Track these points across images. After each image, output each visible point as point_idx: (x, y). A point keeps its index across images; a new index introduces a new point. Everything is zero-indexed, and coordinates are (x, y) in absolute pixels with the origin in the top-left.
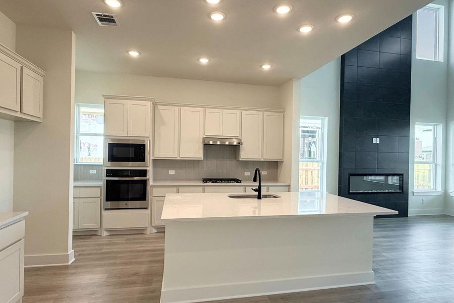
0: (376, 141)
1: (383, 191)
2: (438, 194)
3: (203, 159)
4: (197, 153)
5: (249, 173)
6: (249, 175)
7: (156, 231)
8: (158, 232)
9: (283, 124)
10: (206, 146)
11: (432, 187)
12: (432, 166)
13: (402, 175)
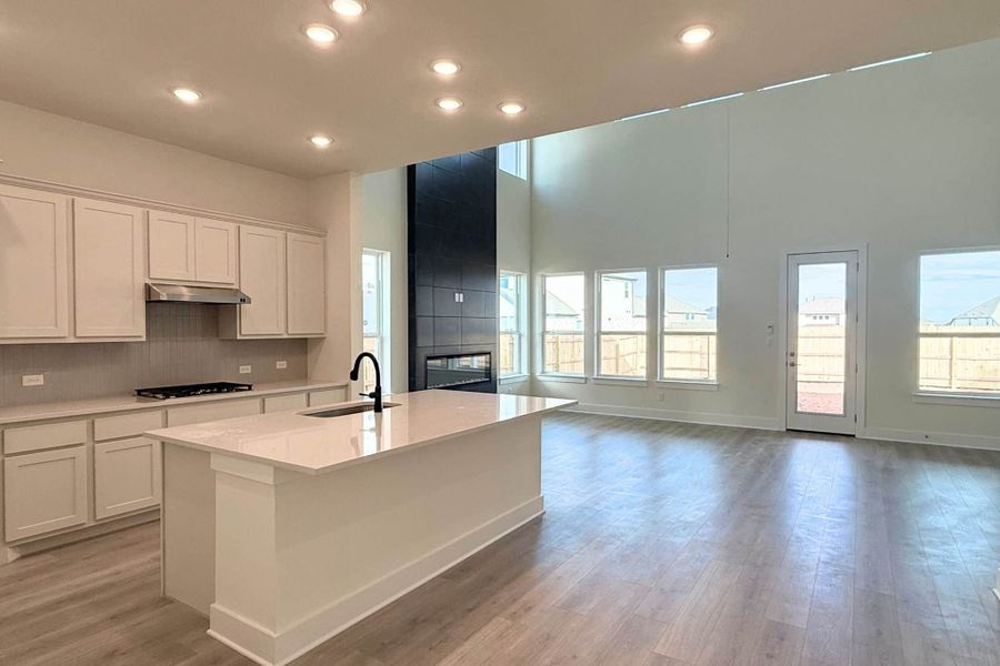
0: (459, 298)
1: (464, 382)
2: (523, 379)
3: (144, 339)
4: (129, 323)
5: (249, 367)
6: (249, 371)
7: (19, 555)
8: (23, 557)
9: (324, 260)
10: (152, 303)
11: (516, 370)
12: (516, 337)
13: (489, 353)
